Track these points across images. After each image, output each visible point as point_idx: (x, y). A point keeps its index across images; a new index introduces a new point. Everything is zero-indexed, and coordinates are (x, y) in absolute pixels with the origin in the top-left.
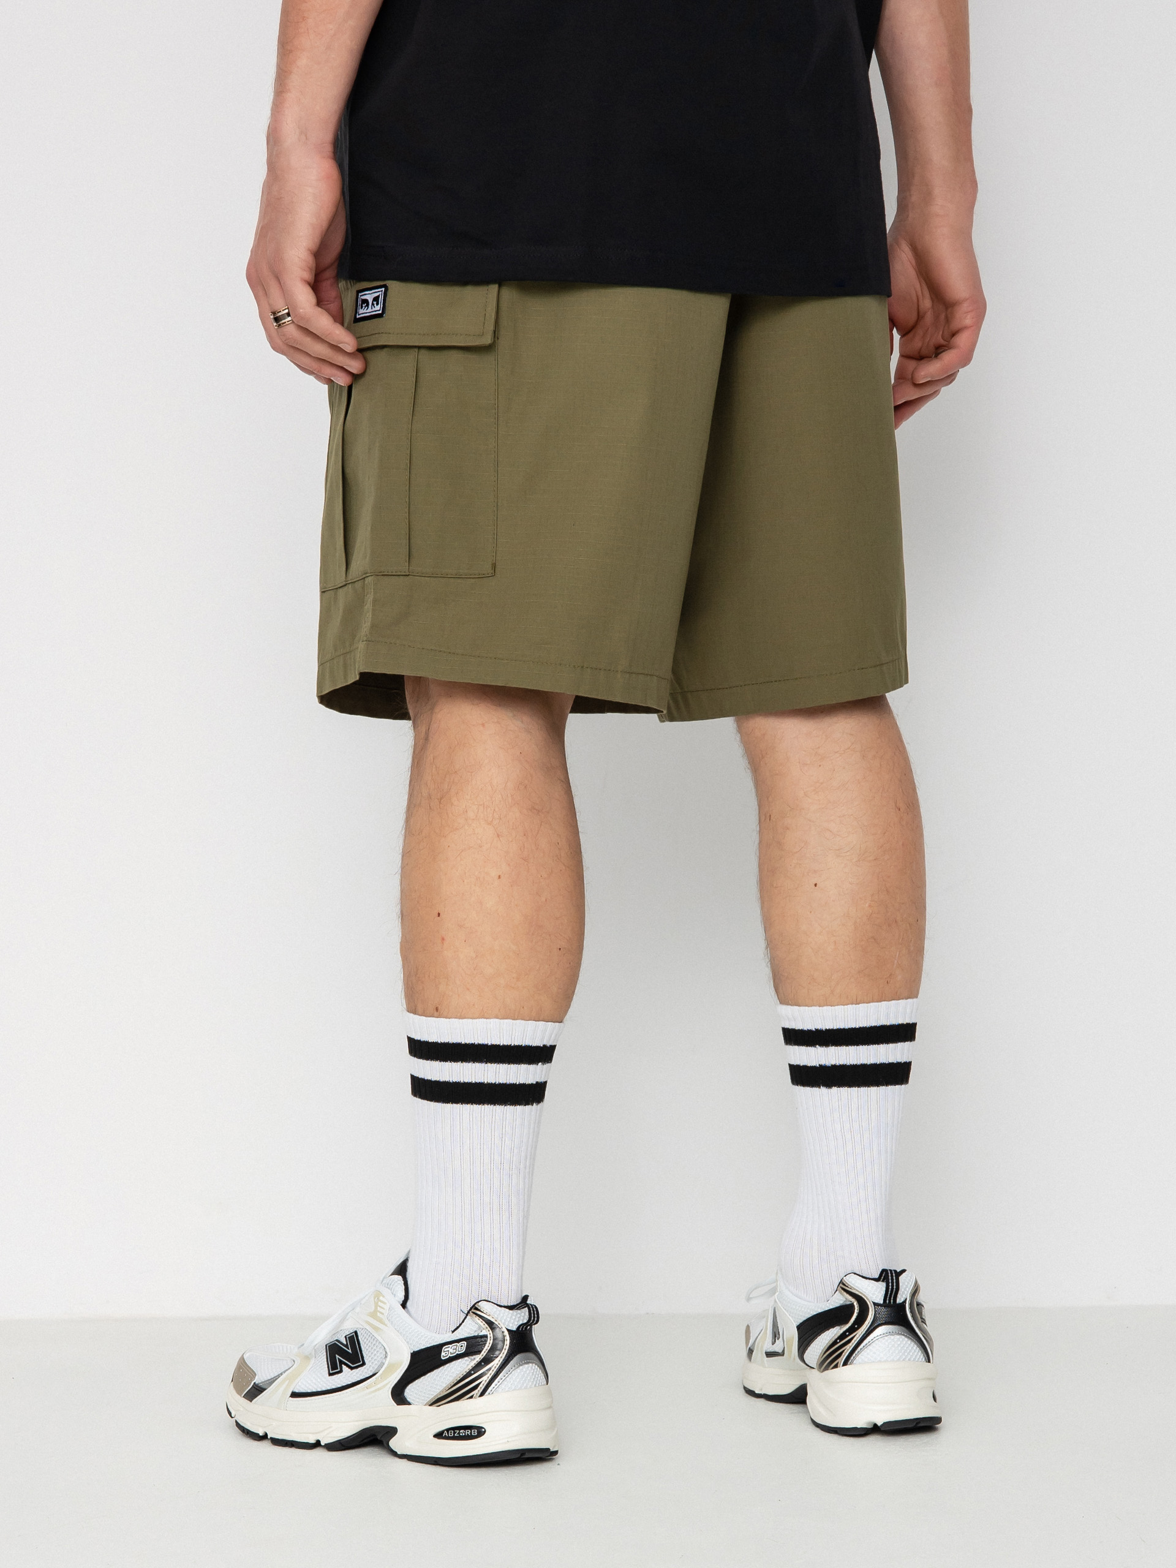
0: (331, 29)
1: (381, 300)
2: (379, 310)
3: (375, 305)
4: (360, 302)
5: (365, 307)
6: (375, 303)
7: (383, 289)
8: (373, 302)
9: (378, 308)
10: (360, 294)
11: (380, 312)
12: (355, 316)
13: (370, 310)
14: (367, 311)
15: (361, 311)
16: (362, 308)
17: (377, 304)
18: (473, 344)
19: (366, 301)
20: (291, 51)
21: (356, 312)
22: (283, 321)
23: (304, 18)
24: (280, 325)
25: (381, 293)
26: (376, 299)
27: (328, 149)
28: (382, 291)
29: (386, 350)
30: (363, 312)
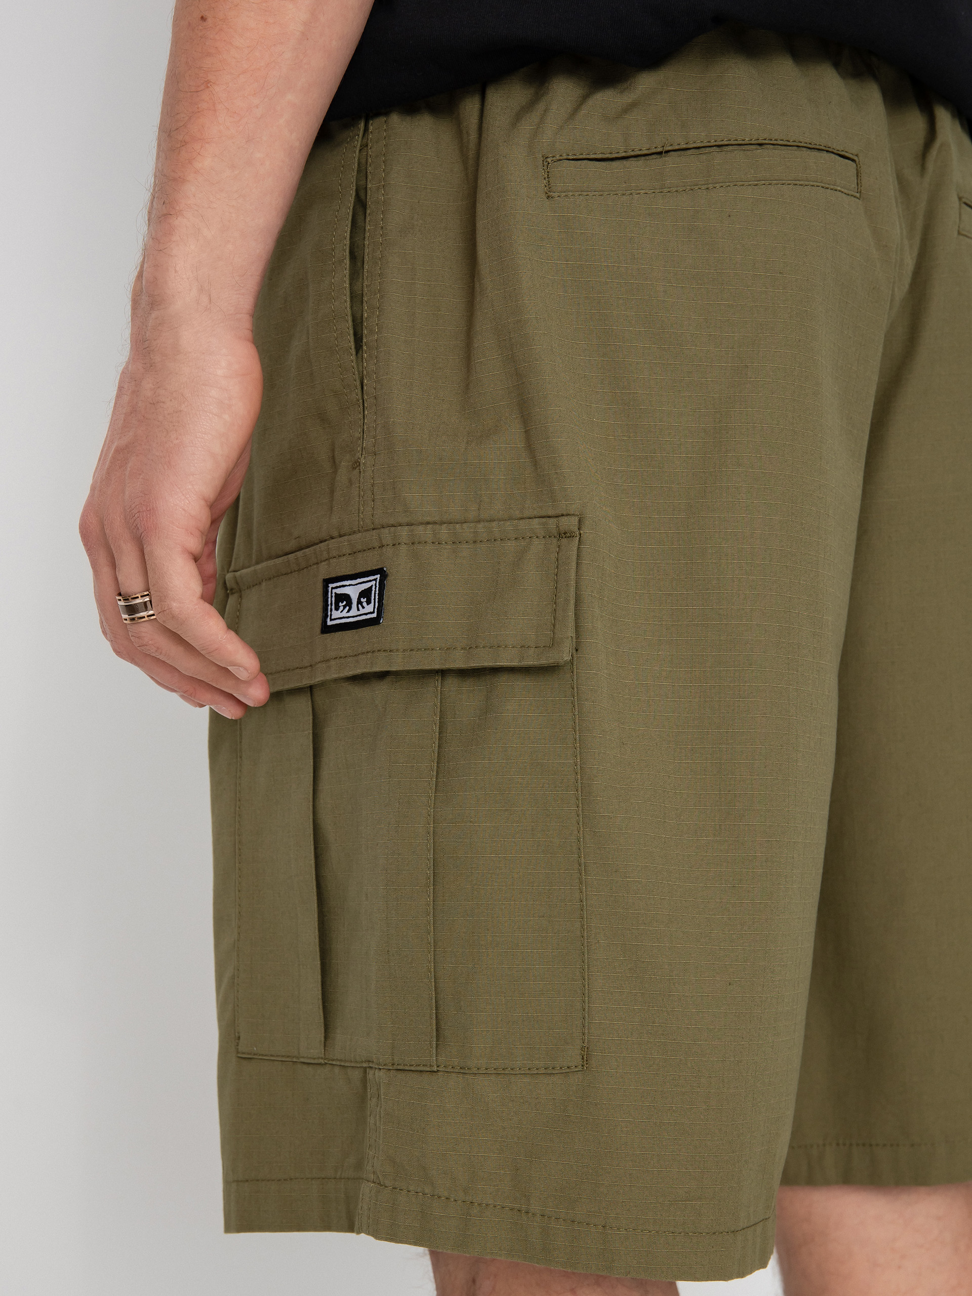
0: (257, 107)
1: (375, 595)
2: (373, 612)
3: (365, 604)
4: (331, 600)
5: (345, 607)
6: (363, 600)
7: (378, 576)
8: (359, 599)
9: (369, 608)
10: (331, 586)
11: (375, 615)
12: (325, 621)
13: (354, 611)
14: (349, 615)
15: (336, 614)
16: (337, 609)
17: (369, 602)
18: (535, 663)
19: (346, 598)
20: (185, 143)
21: (325, 616)
22: (142, 614)
23: (207, 84)
24: (133, 619)
25: (374, 583)
26: (366, 594)
27: (245, 323)
28: (375, 580)
29: (389, 679)
30: (339, 615)
